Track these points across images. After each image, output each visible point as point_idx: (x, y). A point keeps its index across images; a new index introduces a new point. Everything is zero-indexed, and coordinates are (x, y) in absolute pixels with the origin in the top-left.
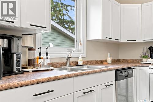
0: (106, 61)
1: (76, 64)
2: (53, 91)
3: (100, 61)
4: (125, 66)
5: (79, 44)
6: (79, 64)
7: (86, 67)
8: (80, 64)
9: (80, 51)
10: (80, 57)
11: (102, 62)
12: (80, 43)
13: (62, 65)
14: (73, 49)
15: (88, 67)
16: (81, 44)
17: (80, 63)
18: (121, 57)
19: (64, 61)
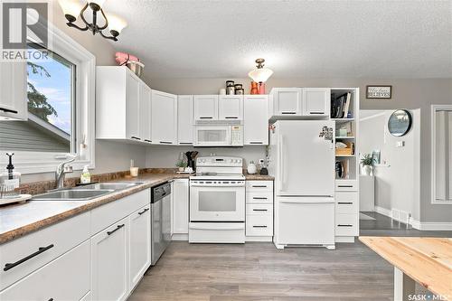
0: (129, 173)
1: (78, 183)
2: (52, 246)
3: (118, 173)
4: (161, 180)
5: (81, 145)
6: (83, 182)
7: (97, 187)
8: (86, 182)
9: (84, 158)
10: (85, 170)
11: (123, 175)
12: (83, 143)
13: (46, 187)
14: (68, 154)
15: (102, 187)
16: (84, 146)
17: (85, 179)
18: (148, 166)
19: (51, 178)
